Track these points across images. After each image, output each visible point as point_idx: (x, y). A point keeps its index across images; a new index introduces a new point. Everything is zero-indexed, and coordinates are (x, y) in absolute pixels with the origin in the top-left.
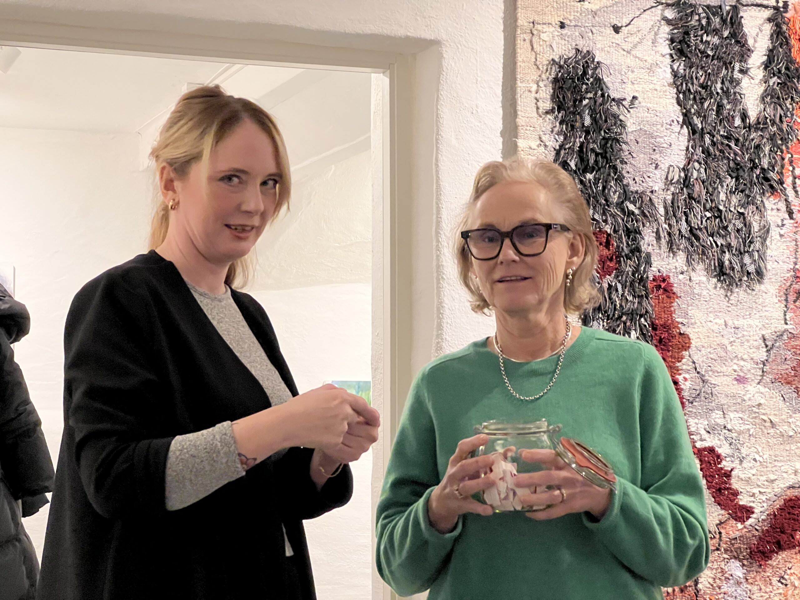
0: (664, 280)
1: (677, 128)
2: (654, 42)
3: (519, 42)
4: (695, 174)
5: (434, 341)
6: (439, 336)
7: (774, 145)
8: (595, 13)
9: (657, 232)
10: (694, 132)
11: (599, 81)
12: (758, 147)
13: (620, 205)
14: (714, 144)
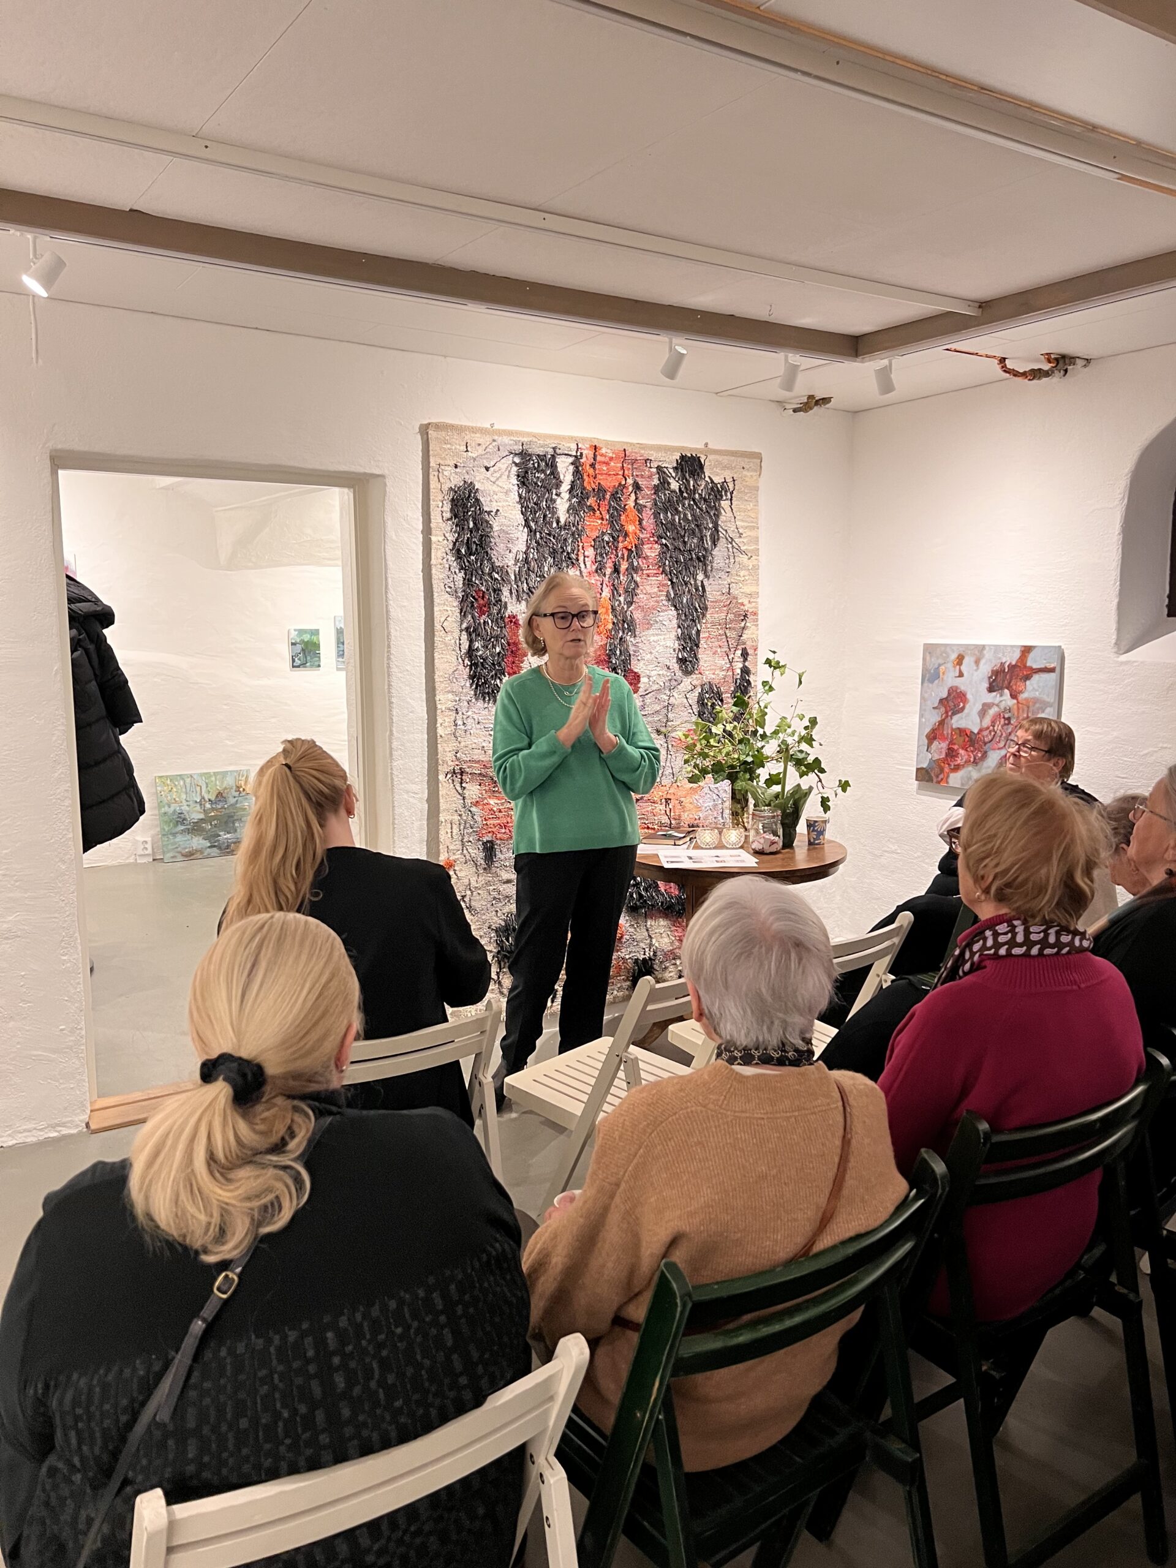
0: (514, 617)
1: (521, 528)
2: (508, 476)
3: (431, 477)
4: (531, 556)
5: (386, 655)
6: (389, 652)
7: (574, 538)
8: (474, 459)
9: (511, 590)
10: (531, 531)
11: (477, 500)
12: (565, 540)
13: (490, 575)
14: (541, 538)
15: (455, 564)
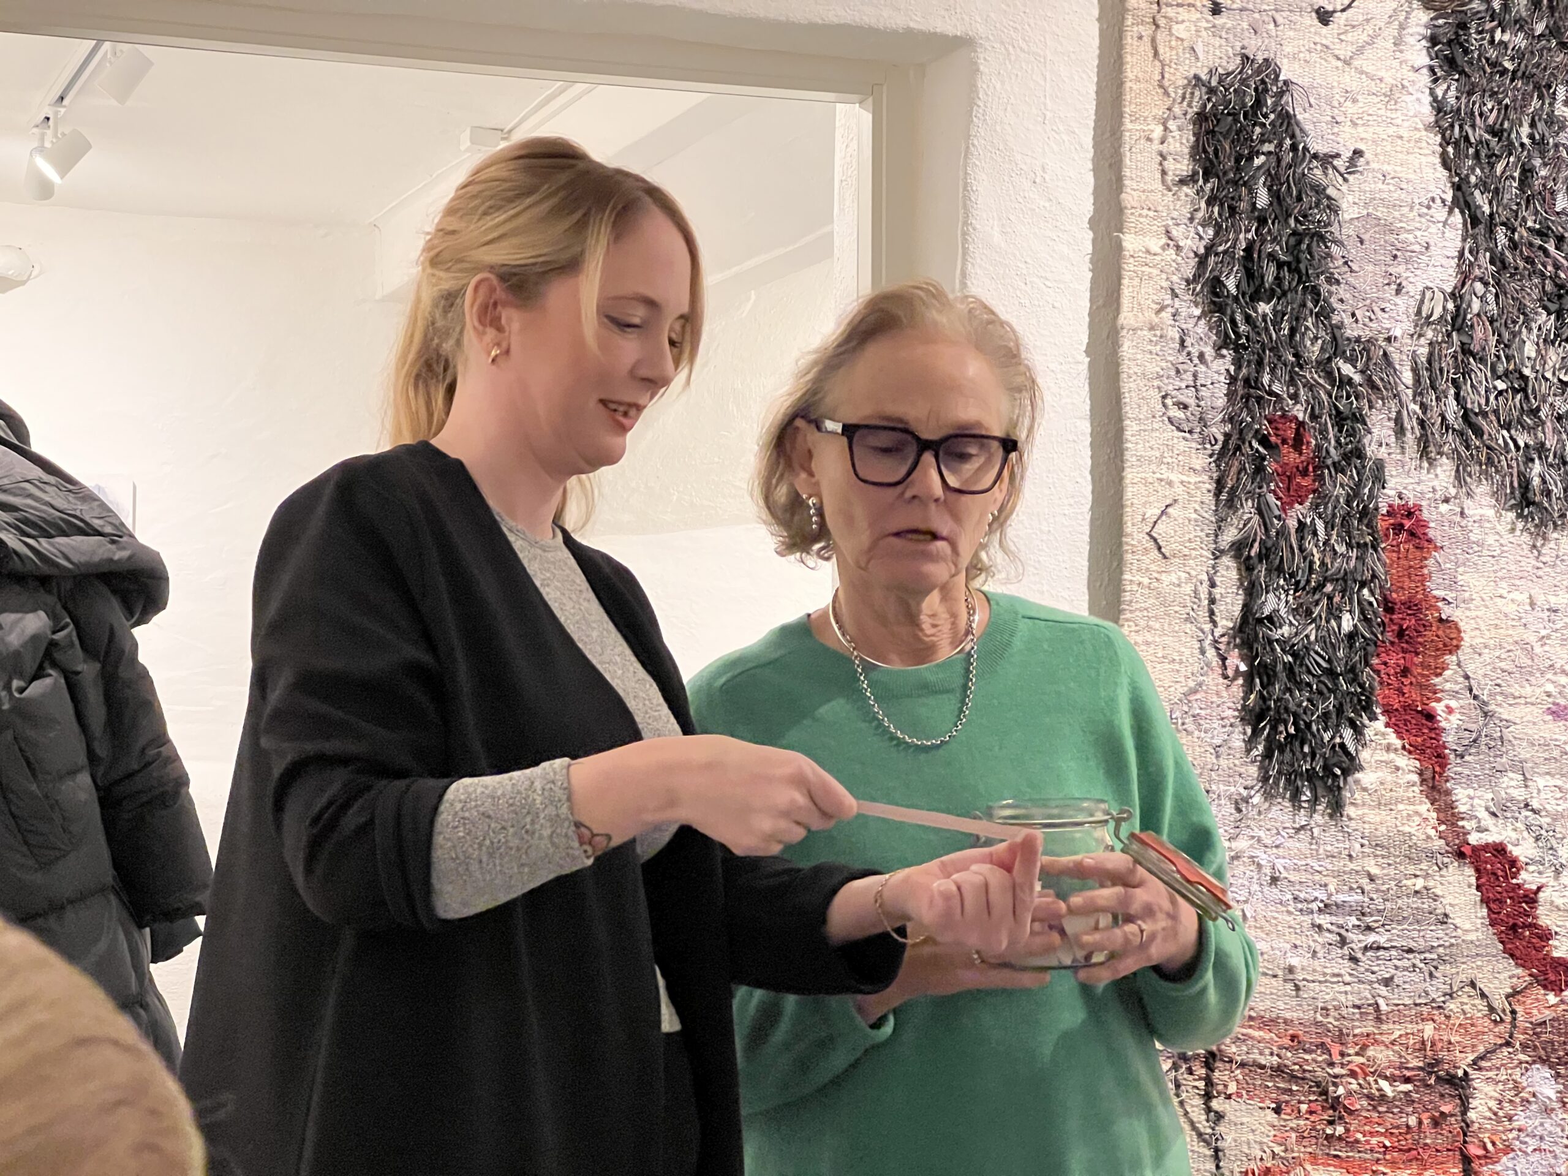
0: (1410, 514)
1: (1440, 213)
2: (1398, 43)
3: (1129, 41)
4: (1476, 305)
9: (1398, 420)
10: (1475, 221)
11: (1286, 119)
13: (1324, 366)
14: (1514, 245)
15: (1202, 327)
